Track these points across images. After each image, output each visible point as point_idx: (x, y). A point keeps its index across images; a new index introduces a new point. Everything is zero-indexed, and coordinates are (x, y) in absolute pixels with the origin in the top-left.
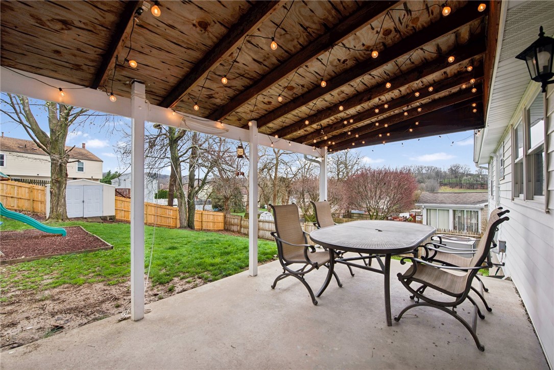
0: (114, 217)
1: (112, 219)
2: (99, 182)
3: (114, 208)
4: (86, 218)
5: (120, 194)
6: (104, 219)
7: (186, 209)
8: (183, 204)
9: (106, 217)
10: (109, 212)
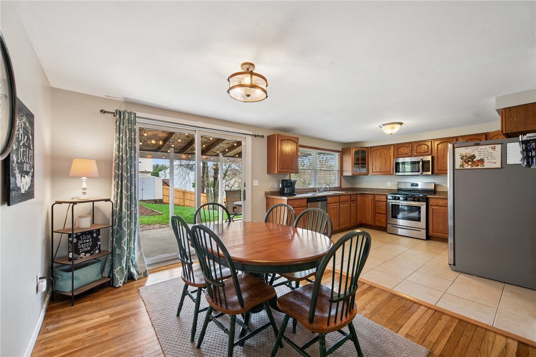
0: (162, 200)
1: (160, 202)
2: (150, 175)
3: (162, 194)
4: (144, 201)
5: (166, 183)
6: (156, 201)
7: (212, 195)
8: (209, 192)
9: (157, 200)
10: (159, 197)
